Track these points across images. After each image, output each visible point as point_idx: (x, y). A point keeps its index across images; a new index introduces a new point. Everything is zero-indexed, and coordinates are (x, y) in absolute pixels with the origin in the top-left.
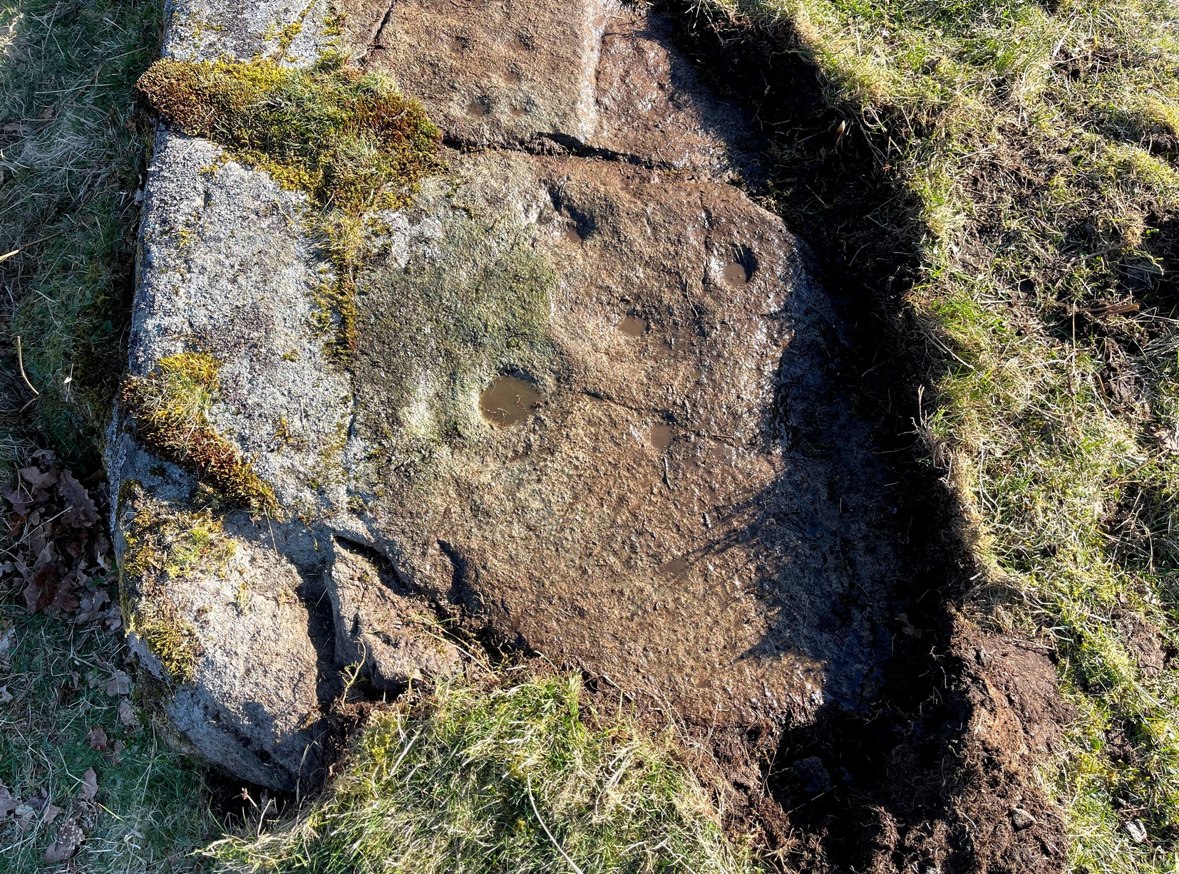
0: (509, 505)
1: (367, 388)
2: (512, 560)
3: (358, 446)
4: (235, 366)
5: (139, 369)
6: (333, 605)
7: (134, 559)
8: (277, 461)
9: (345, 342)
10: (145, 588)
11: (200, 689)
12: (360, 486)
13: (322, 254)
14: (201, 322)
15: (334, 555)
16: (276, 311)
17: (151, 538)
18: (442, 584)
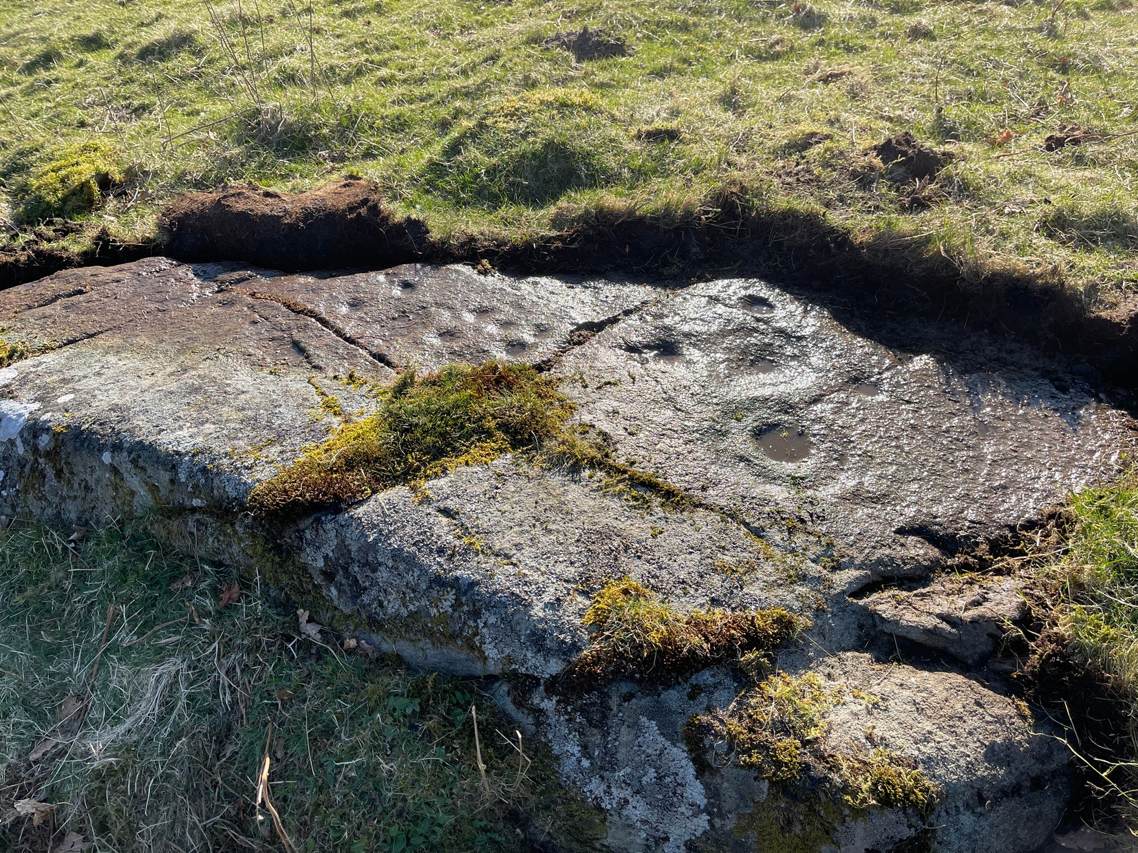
3: (775, 534)
4: (637, 571)
5: (575, 647)
6: (913, 636)
7: (779, 764)
8: (754, 590)
9: (669, 494)
10: (820, 769)
11: (950, 792)
12: (815, 550)
13: (575, 469)
14: (571, 572)
15: (864, 608)
16: (604, 520)
17: (765, 735)
18: (934, 552)
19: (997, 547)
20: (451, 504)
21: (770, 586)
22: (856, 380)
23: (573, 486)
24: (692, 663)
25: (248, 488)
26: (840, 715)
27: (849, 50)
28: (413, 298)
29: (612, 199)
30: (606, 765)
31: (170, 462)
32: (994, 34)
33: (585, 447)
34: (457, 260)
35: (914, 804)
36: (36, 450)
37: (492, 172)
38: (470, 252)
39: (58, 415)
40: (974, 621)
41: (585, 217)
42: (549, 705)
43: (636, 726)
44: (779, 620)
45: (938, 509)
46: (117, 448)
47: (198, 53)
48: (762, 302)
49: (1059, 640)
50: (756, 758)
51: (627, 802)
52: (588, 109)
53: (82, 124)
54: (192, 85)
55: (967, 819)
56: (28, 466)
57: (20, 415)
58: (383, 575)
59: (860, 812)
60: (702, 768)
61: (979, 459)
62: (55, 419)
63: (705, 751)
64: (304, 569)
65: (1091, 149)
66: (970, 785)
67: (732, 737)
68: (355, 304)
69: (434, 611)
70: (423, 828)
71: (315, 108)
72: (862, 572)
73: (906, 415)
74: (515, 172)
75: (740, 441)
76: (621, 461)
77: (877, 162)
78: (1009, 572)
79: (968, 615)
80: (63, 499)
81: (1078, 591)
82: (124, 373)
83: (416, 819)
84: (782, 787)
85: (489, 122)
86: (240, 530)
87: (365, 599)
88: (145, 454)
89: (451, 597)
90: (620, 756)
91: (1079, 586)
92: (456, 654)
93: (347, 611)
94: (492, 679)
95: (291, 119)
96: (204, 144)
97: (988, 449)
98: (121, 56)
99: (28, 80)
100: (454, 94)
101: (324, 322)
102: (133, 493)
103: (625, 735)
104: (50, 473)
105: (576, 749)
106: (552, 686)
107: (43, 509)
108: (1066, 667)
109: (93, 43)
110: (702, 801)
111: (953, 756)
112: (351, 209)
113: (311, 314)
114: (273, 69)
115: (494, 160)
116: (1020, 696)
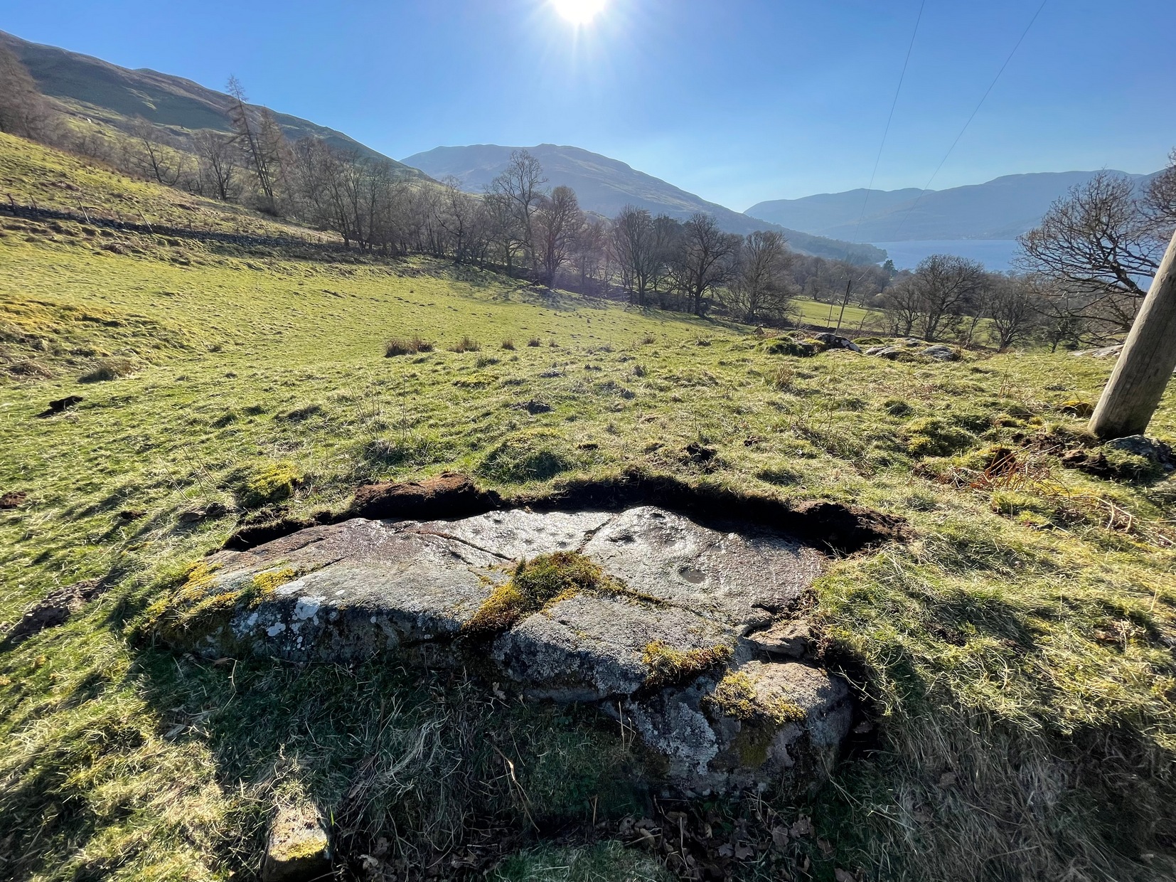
1: (681, 603)
3: (706, 614)
4: (658, 637)
5: (643, 675)
6: (773, 650)
7: (743, 711)
8: (707, 638)
9: (657, 602)
10: (760, 710)
11: (810, 712)
12: (724, 619)
13: (613, 596)
14: (630, 642)
15: (751, 641)
16: (635, 617)
17: (734, 701)
18: (769, 614)
19: (791, 608)
20: (564, 618)
21: (714, 635)
22: (710, 545)
23: (615, 604)
24: (695, 674)
25: (460, 625)
26: (758, 687)
27: (650, 407)
28: (502, 527)
29: (581, 475)
30: (665, 731)
31: (411, 617)
32: (706, 400)
33: (614, 585)
34: (514, 507)
35: (799, 719)
36: (328, 622)
37: (516, 466)
38: (520, 504)
39: (339, 601)
40: (794, 639)
41: (570, 484)
42: (634, 707)
43: (678, 708)
44: (722, 650)
45: (764, 595)
46: (379, 612)
47: (323, 415)
48: (659, 516)
49: (828, 640)
50: (733, 711)
51: (678, 748)
52: (554, 436)
53: (261, 453)
54: (322, 431)
55: (819, 723)
56: (321, 631)
57: (315, 604)
58: (540, 657)
59: (780, 727)
60: (712, 721)
61: (770, 573)
62: (338, 602)
63: (711, 713)
64: (493, 662)
65: (763, 445)
66: (816, 707)
67: (721, 704)
68: (476, 532)
69: (569, 671)
70: (586, 781)
71: (405, 440)
72: (744, 626)
73: (736, 558)
74: (528, 466)
75: (676, 577)
76: (631, 590)
77: (688, 454)
78: (797, 618)
79: (791, 637)
80: (343, 646)
81: (830, 619)
82: (368, 577)
83: (582, 778)
84: (746, 722)
85: (509, 444)
86: (454, 648)
87: (530, 671)
88: (396, 615)
89: (578, 662)
90: (672, 725)
91: (827, 617)
92: (582, 691)
93: (519, 680)
94: (601, 701)
95: (393, 446)
96: (343, 460)
97: (772, 568)
98: (276, 417)
99: (218, 432)
100: (475, 431)
101: (464, 542)
102: (387, 637)
103: (673, 713)
104: (336, 633)
105: (651, 726)
106: (634, 697)
107: (329, 654)
108: (834, 651)
109: (256, 411)
110: (714, 738)
111: (806, 696)
112: (460, 488)
113: (455, 538)
114: (370, 422)
115: (517, 461)
116: (821, 667)
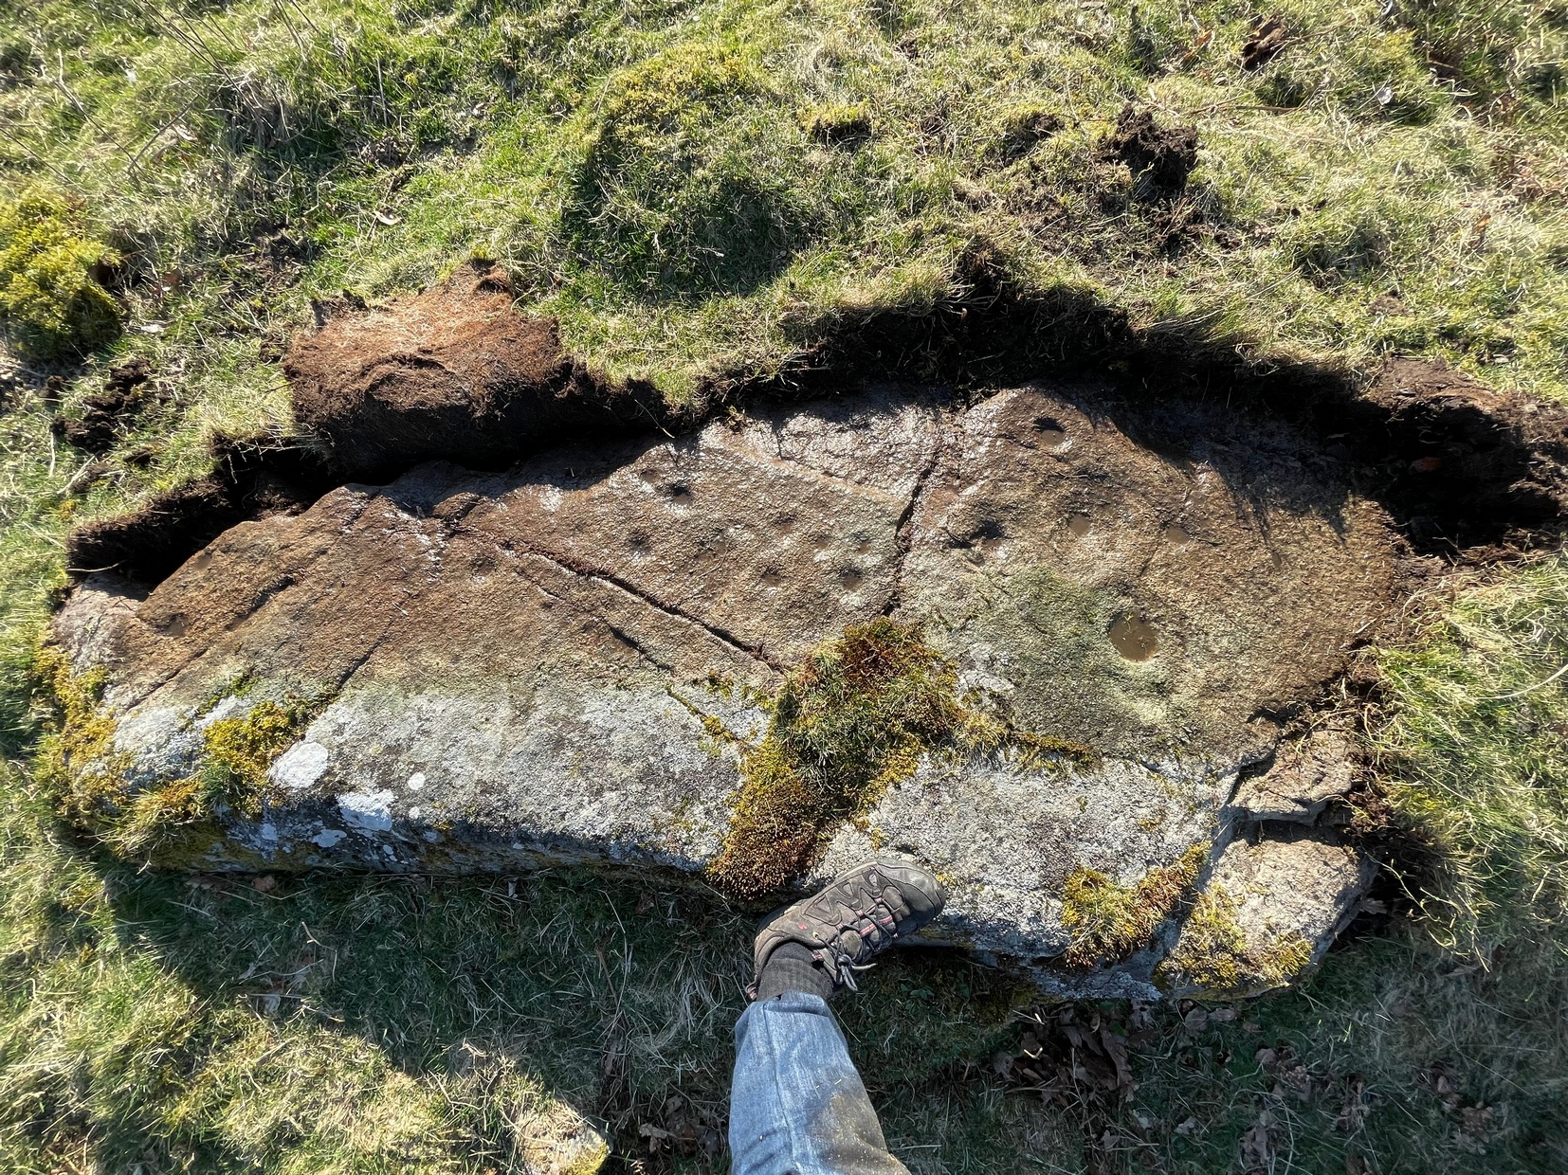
0: (1223, 662)
1: (1120, 746)
2: (1267, 672)
3: (1168, 766)
4: (1086, 854)
5: (1062, 946)
7: (1222, 979)
9: (1078, 755)
10: (1249, 973)
11: (1318, 942)
12: (1200, 772)
13: (992, 754)
14: (1036, 878)
15: (1236, 807)
16: (1038, 807)
17: (1208, 959)
18: (1274, 729)
22: (1165, 526)
23: (998, 775)
25: (700, 866)
26: (1245, 915)
31: (596, 848)
34: (705, 424)
37: (668, 238)
38: (714, 404)
40: (1319, 800)
44: (1197, 859)
46: (525, 838)
48: (1052, 425)
50: (1205, 978)
72: (1233, 775)
73: (1217, 564)
74: (699, 233)
79: (1313, 794)
85: (621, 134)
101: (627, 587)
111: (1318, 915)
113: (604, 575)
115: (663, 214)
116: (1349, 842)
